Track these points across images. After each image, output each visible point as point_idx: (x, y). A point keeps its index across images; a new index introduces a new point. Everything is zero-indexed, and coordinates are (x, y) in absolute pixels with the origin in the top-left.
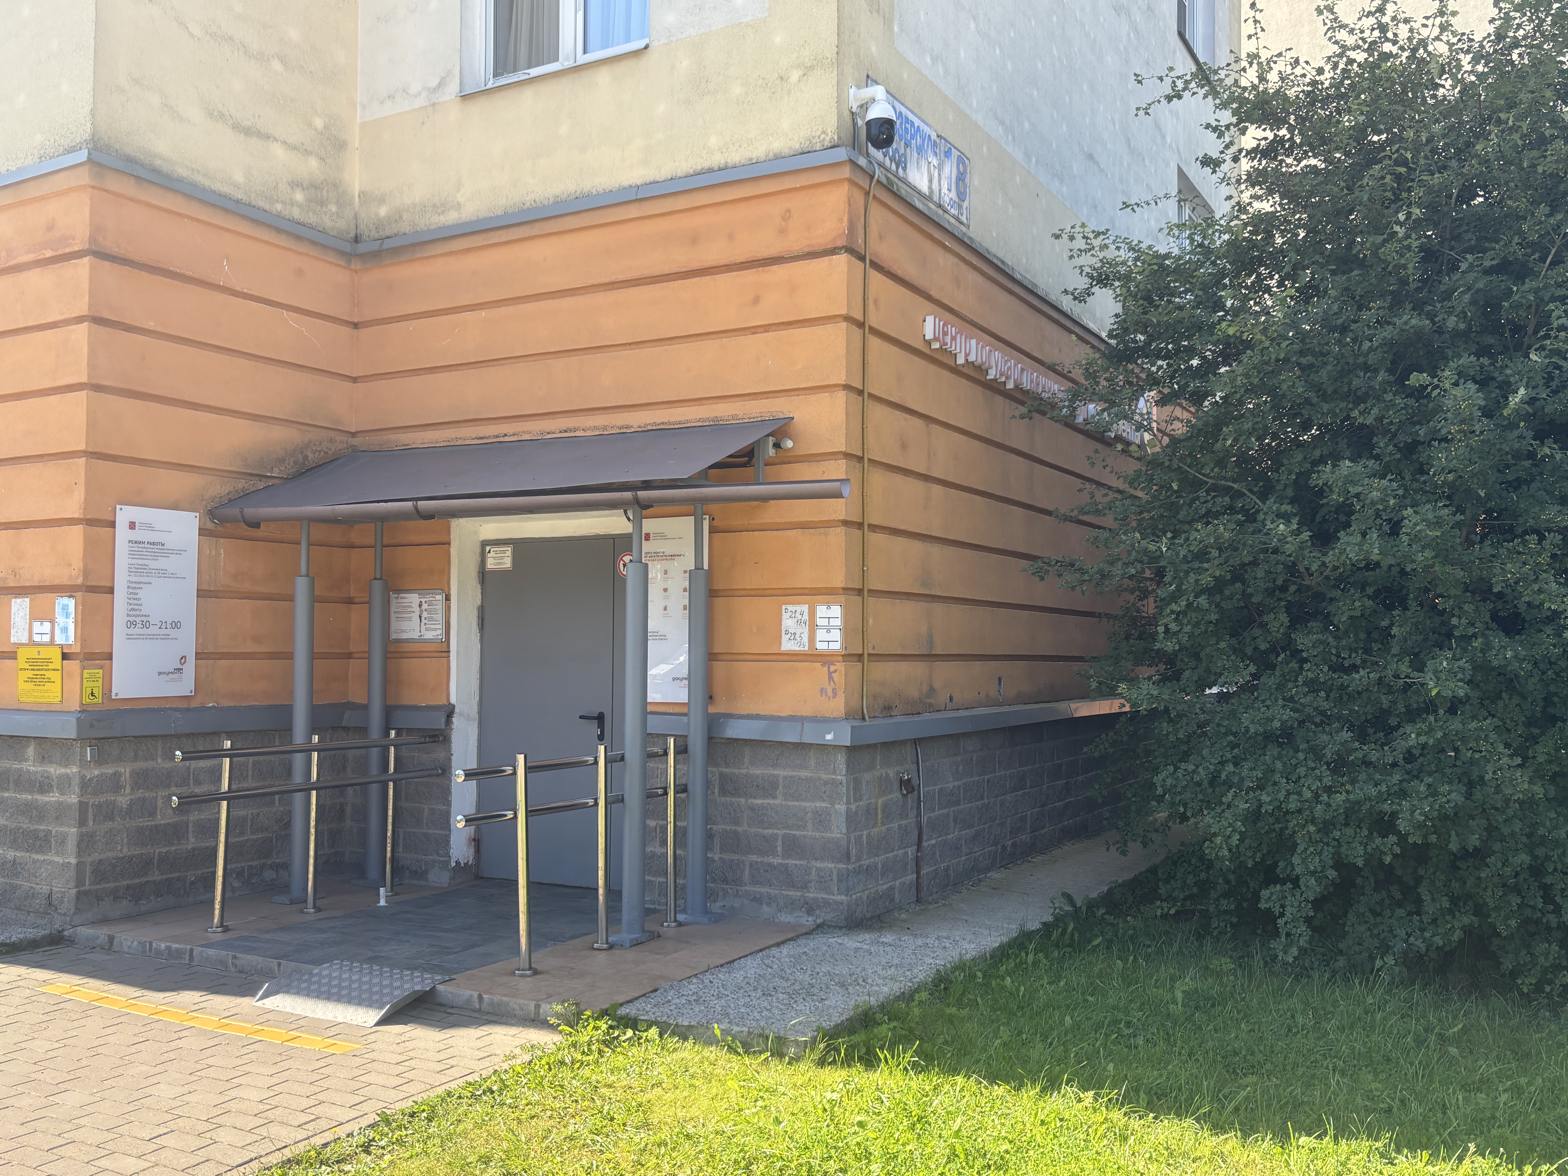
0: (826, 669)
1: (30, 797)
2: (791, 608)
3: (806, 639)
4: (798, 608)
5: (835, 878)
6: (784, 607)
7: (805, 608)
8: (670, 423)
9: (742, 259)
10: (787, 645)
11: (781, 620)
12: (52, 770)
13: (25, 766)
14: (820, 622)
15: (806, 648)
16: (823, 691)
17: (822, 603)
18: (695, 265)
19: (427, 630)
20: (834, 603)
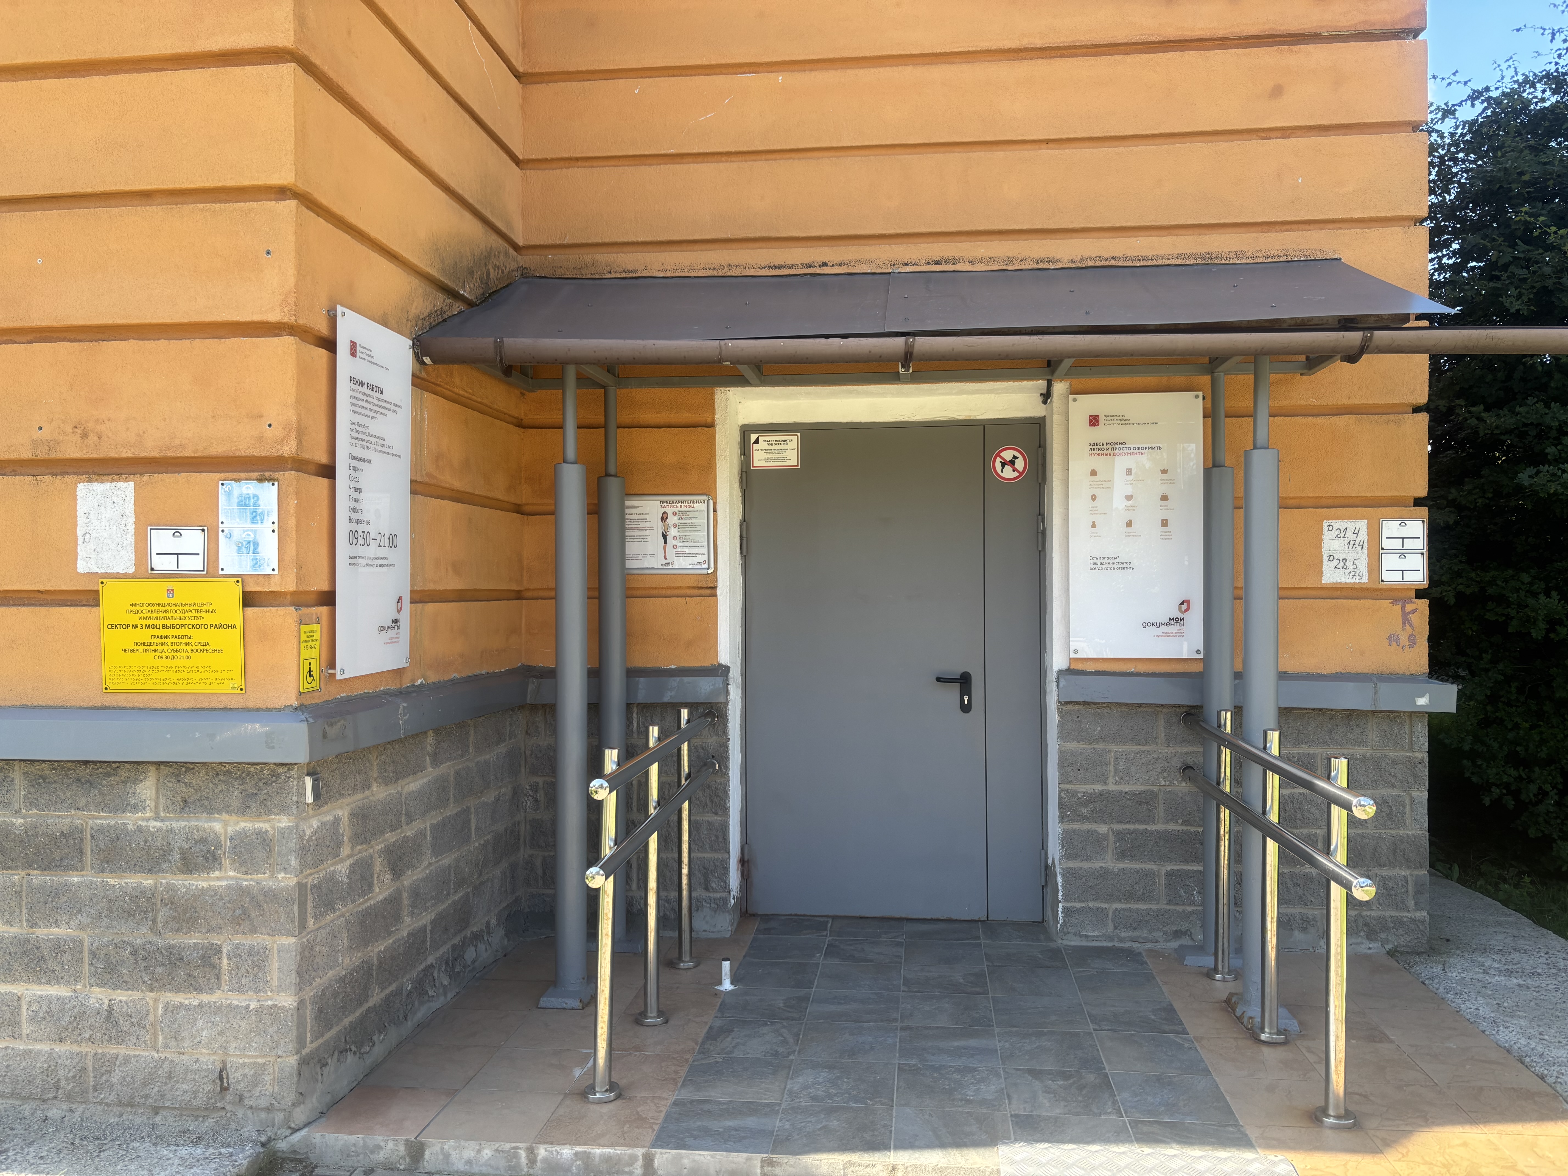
0: (1398, 608)
1: (148, 882)
2: (1337, 524)
3: (1363, 567)
4: (1351, 525)
5: (1410, 888)
6: (1326, 523)
7: (1362, 525)
8: (1126, 259)
9: (1254, 31)
10: (1331, 576)
11: (1320, 541)
12: (217, 826)
13: (130, 820)
14: (1386, 543)
15: (1365, 580)
16: (1392, 639)
17: (1392, 518)
18: (1171, 33)
19: (678, 555)
20: (1412, 517)
